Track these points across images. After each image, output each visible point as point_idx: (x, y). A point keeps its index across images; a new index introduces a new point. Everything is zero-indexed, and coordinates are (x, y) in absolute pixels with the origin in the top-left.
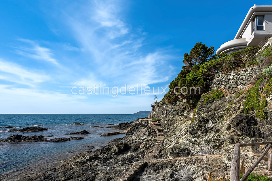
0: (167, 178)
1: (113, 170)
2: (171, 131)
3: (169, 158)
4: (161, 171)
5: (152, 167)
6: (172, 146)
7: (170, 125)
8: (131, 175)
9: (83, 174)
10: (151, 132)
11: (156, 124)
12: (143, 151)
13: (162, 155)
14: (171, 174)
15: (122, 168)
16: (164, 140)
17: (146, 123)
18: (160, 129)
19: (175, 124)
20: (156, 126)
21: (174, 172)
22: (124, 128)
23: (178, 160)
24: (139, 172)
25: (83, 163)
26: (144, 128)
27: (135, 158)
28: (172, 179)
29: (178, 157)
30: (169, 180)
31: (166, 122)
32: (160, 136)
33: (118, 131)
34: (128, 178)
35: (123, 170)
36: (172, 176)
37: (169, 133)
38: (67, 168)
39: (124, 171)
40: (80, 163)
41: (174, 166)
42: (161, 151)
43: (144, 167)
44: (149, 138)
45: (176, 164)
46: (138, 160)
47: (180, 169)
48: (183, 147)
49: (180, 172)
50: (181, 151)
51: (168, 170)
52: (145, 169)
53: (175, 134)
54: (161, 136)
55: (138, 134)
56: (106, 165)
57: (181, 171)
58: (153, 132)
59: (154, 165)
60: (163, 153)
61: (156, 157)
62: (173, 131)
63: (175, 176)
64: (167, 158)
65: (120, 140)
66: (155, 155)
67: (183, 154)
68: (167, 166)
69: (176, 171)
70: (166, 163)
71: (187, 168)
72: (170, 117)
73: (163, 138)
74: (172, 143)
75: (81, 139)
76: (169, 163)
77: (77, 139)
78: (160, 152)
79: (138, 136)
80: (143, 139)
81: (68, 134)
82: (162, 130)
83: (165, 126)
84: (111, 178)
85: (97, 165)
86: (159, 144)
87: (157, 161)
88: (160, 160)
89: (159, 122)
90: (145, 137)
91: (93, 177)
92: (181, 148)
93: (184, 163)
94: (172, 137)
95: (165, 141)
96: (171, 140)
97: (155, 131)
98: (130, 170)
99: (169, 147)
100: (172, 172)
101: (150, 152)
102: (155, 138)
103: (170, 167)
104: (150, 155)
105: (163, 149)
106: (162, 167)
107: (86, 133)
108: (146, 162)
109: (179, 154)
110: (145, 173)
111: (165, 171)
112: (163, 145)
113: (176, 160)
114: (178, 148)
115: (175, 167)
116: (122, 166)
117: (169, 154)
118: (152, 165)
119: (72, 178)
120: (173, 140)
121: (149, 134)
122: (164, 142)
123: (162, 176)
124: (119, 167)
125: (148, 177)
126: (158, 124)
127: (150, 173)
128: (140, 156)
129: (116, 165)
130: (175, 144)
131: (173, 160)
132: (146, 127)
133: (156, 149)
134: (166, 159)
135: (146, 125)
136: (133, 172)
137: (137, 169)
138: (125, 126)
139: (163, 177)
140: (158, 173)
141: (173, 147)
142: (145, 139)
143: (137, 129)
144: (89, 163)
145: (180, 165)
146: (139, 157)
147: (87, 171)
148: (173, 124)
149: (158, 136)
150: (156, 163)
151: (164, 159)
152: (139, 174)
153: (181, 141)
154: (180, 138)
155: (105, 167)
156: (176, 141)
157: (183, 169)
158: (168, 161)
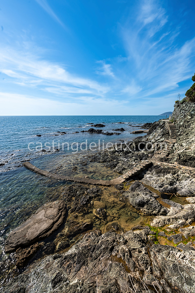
0: (166, 185)
1: (128, 162)
2: (184, 134)
3: (174, 163)
4: (162, 175)
5: (156, 168)
6: (182, 151)
7: (185, 128)
8: (137, 171)
9: (112, 160)
10: (165, 134)
11: (171, 125)
12: (154, 151)
13: (168, 159)
14: (171, 181)
15: (134, 163)
16: (174, 143)
17: (163, 124)
18: (174, 131)
19: (191, 127)
20: (171, 127)
21: (175, 180)
22: (148, 128)
23: (183, 169)
24: (144, 170)
25: (114, 152)
26: (161, 129)
27: (145, 156)
28: (171, 187)
29: (184, 165)
30: (168, 187)
31: (181, 123)
32: (172, 138)
33: (142, 130)
34: (135, 173)
35: (134, 164)
36: (171, 184)
37: (182, 136)
38: (105, 154)
39: (134, 166)
40: (112, 152)
41: (176, 174)
42: (169, 154)
43: (149, 167)
44: (161, 140)
45: (179, 172)
46: (146, 159)
47: (182, 179)
48: (192, 155)
49: (181, 182)
50: (190, 159)
51: (169, 176)
52: (150, 169)
53: (188, 139)
54: (174, 138)
55: (155, 134)
56: (126, 157)
57: (183, 181)
58: (167, 133)
59: (158, 168)
60: (170, 157)
61: (161, 160)
62: (186, 135)
63: (175, 185)
64: (171, 163)
65: (141, 138)
66: (163, 157)
67: (191, 163)
68: (169, 172)
69: (177, 180)
70: (169, 168)
71: (191, 180)
72: (188, 118)
73: (174, 141)
74: (183, 148)
75: (119, 134)
76: (172, 169)
77: (117, 134)
78: (167, 156)
79: (154, 136)
80: (156, 139)
81: (113, 130)
82: (176, 133)
83: (179, 128)
84: (125, 169)
85: (121, 156)
86: (169, 147)
87: (161, 164)
88: (165, 163)
89: (175, 124)
90: (159, 138)
91: (116, 164)
92: (190, 155)
93: (189, 174)
94: (184, 141)
95: (176, 145)
96: (182, 145)
97: (169, 133)
98: (138, 166)
99: (178, 152)
100: (173, 180)
101: (159, 154)
102: (167, 141)
103: (172, 174)
104: (158, 156)
105: (171, 153)
106: (164, 172)
107: (122, 130)
108: (152, 162)
109: (187, 162)
110: (149, 172)
111: (166, 176)
112: (172, 148)
113: (180, 168)
114: (187, 155)
115: (178, 176)
116: (134, 161)
117: (175, 159)
118: (156, 166)
119: (106, 162)
120: (184, 144)
121: (163, 135)
122: (174, 146)
123: (162, 180)
124: (132, 161)
125: (150, 177)
126: (174, 125)
127: (152, 174)
128: (150, 155)
129: (131, 160)
130: (186, 149)
131: (177, 167)
132: (162, 128)
133: (164, 151)
134: (170, 165)
135: (162, 127)
136: (139, 169)
137: (143, 167)
138: (149, 126)
139: (163, 182)
140: (159, 176)
141: (181, 153)
142: (159, 140)
143: (154, 129)
144: (117, 153)
145: (183, 174)
146: (148, 156)
147: (114, 159)
148: (189, 126)
149: (171, 138)
150: (160, 166)
151: (169, 164)
152: (144, 172)
153: (193, 147)
154: (193, 144)
155: (125, 158)
156: (187, 146)
157: (186, 180)
158: (171, 167)
